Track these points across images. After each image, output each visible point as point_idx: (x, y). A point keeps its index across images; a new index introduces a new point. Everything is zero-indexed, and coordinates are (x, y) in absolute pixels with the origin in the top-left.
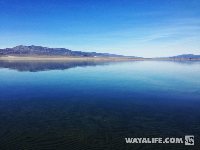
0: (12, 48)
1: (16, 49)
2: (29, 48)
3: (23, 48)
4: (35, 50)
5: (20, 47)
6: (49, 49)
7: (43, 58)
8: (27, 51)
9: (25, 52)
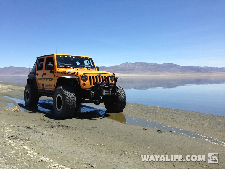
0: (118, 66)
1: (122, 66)
2: (134, 65)
3: (128, 65)
4: (140, 67)
5: (126, 64)
6: (155, 65)
7: (148, 74)
8: (132, 68)
9: (130, 69)
